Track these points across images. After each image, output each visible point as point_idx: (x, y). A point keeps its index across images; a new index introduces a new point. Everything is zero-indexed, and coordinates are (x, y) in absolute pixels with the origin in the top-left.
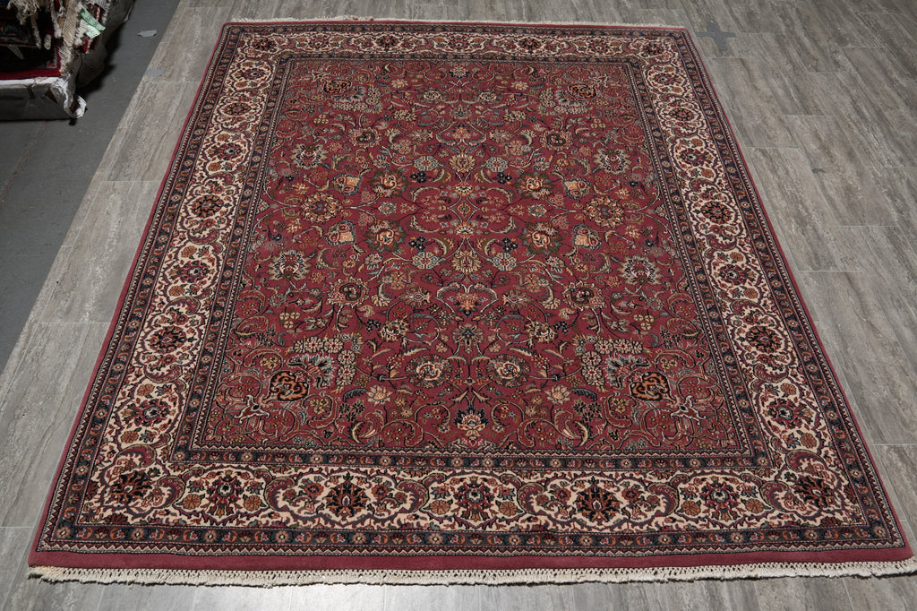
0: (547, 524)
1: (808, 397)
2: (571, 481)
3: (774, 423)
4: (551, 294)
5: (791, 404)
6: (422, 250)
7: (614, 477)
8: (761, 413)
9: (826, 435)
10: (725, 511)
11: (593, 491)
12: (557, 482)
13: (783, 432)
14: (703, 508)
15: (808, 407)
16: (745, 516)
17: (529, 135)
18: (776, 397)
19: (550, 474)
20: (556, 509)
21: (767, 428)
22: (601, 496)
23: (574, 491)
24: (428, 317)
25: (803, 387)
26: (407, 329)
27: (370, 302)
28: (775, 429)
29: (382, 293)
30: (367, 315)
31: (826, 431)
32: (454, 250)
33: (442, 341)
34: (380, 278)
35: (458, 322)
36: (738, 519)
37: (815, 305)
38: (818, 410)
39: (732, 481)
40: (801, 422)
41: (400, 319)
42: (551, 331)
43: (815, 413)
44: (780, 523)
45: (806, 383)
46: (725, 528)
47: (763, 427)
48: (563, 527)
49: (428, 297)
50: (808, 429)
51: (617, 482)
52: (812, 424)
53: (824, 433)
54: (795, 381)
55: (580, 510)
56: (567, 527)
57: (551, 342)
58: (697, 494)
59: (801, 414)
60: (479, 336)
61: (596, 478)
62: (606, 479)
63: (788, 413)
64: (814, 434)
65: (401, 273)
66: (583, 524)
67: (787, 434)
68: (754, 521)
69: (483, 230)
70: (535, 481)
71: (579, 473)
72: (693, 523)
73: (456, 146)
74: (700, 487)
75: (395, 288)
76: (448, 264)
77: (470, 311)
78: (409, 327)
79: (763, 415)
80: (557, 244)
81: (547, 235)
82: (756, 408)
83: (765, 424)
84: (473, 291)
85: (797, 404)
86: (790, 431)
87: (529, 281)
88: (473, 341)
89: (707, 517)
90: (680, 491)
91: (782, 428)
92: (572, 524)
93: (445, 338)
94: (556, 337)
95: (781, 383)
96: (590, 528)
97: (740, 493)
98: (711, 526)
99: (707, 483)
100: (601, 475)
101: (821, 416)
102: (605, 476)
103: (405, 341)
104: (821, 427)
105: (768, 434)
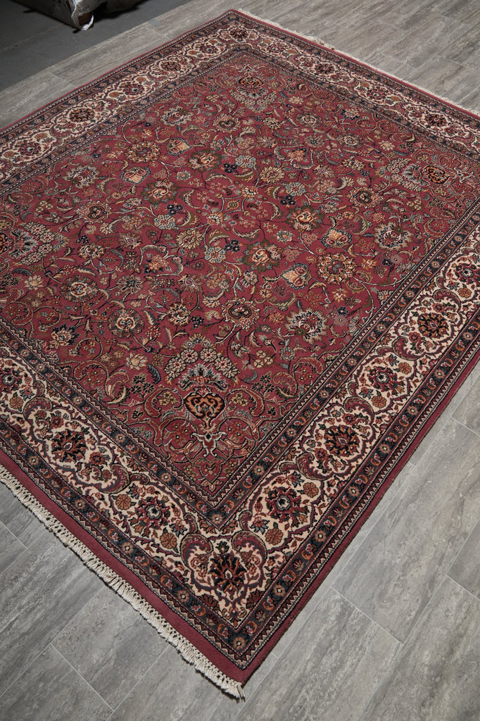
0: (25, 430)
1: (319, 508)
2: (72, 419)
3: (264, 503)
4: (219, 296)
5: (298, 501)
6: (171, 214)
7: (101, 439)
8: (264, 487)
9: (294, 544)
10: (143, 524)
11: (77, 436)
12: (63, 412)
13: (263, 514)
14: (132, 509)
15: (309, 514)
16: (153, 541)
17: (346, 182)
18: (292, 487)
19: (66, 403)
20: (42, 426)
21: (252, 501)
22: (77, 444)
23: (66, 426)
24: (121, 257)
25: (325, 498)
26: (99, 256)
27: (98, 226)
28: (259, 507)
29: (113, 225)
30: (87, 232)
31: (298, 543)
32: (191, 226)
33: (110, 277)
34: (123, 216)
35: (134, 272)
36: (145, 538)
37: (428, 451)
38: (314, 524)
39: (176, 511)
40: (287, 519)
41: (103, 247)
42: (186, 319)
43: (309, 523)
44: (171, 567)
45: (331, 497)
46: (128, 535)
47: (251, 498)
48: (31, 441)
49: (136, 245)
50: (286, 529)
51: (99, 444)
52: (295, 529)
53: (295, 543)
54: (325, 488)
55: (55, 440)
56: (33, 442)
57: (177, 326)
58: (140, 498)
59: (294, 516)
60: (135, 290)
61: (90, 430)
62: (95, 436)
63: (286, 505)
64: (286, 535)
65: (140, 220)
66: (44, 449)
67: (263, 518)
68: (155, 549)
69: (228, 226)
70: (52, 400)
71: (83, 418)
72: (111, 512)
73: (282, 161)
74: (148, 495)
75: (124, 227)
76: (175, 233)
77: (151, 271)
78: (102, 255)
79: (263, 490)
80: (268, 267)
81: (269, 256)
82: (264, 481)
83: (254, 497)
84: (170, 260)
85: (302, 506)
86: (268, 518)
87: (215, 278)
88: (129, 290)
89: (126, 517)
90: (131, 485)
91: (265, 510)
92: (39, 443)
93: (114, 277)
94: (185, 325)
95: (310, 481)
96: (46, 455)
97: (171, 523)
98: (121, 524)
99: (156, 497)
100: (95, 431)
101: (311, 529)
102: (97, 434)
103: (89, 262)
104: (299, 536)
105: (247, 505)
